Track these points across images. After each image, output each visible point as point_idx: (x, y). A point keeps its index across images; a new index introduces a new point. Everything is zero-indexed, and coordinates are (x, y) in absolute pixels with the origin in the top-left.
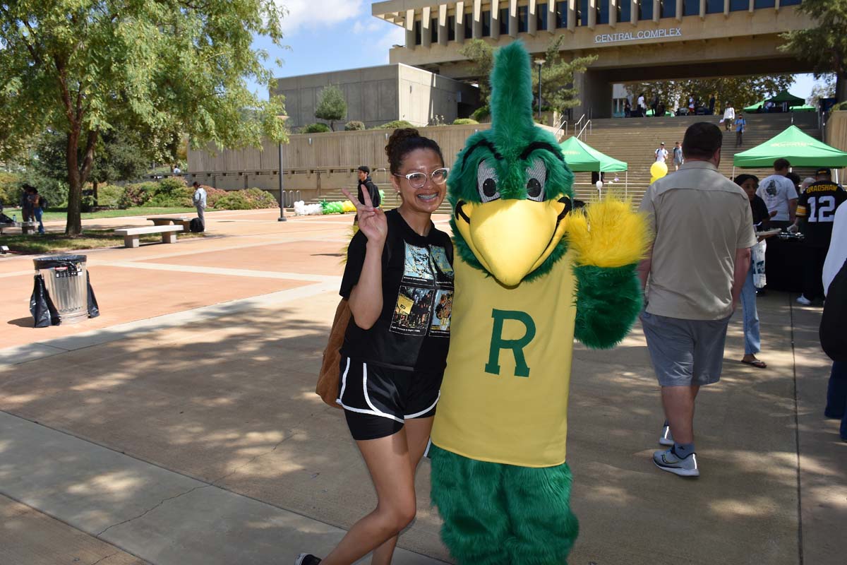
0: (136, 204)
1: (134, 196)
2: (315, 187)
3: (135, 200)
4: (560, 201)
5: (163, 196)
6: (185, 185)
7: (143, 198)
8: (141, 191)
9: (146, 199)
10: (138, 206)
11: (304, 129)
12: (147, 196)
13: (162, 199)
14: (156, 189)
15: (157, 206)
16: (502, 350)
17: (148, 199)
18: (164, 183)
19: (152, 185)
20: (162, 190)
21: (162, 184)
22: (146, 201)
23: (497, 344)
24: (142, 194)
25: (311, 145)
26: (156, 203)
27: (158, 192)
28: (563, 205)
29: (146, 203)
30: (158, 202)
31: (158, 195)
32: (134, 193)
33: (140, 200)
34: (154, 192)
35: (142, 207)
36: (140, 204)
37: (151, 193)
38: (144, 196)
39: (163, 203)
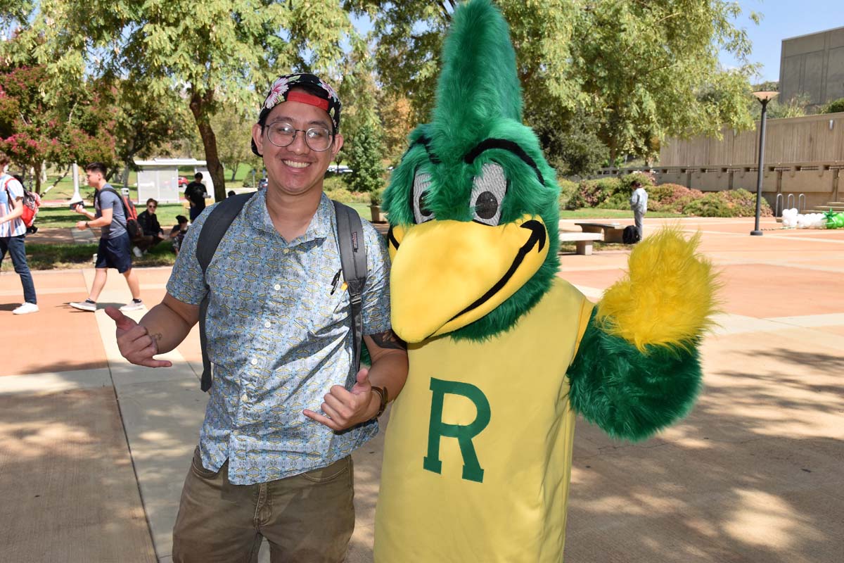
0: (589, 204)
1: (588, 195)
2: (829, 190)
3: (589, 200)
4: (525, 225)
5: (622, 196)
6: (651, 183)
7: (598, 198)
8: (598, 189)
9: (602, 199)
10: (592, 206)
11: (824, 108)
12: (604, 195)
13: (621, 199)
14: (616, 187)
15: (614, 208)
16: (442, 438)
17: (605, 199)
18: (625, 180)
19: (611, 182)
20: (622, 189)
21: (623, 181)
22: (603, 201)
23: (437, 429)
24: (597, 193)
25: (832, 130)
26: (613, 205)
27: (617, 191)
28: (528, 233)
29: (601, 204)
30: (616, 203)
31: (617, 194)
32: (589, 192)
33: (595, 200)
34: (612, 191)
35: (596, 208)
36: (594, 204)
37: (609, 192)
38: (599, 196)
39: (622, 205)
